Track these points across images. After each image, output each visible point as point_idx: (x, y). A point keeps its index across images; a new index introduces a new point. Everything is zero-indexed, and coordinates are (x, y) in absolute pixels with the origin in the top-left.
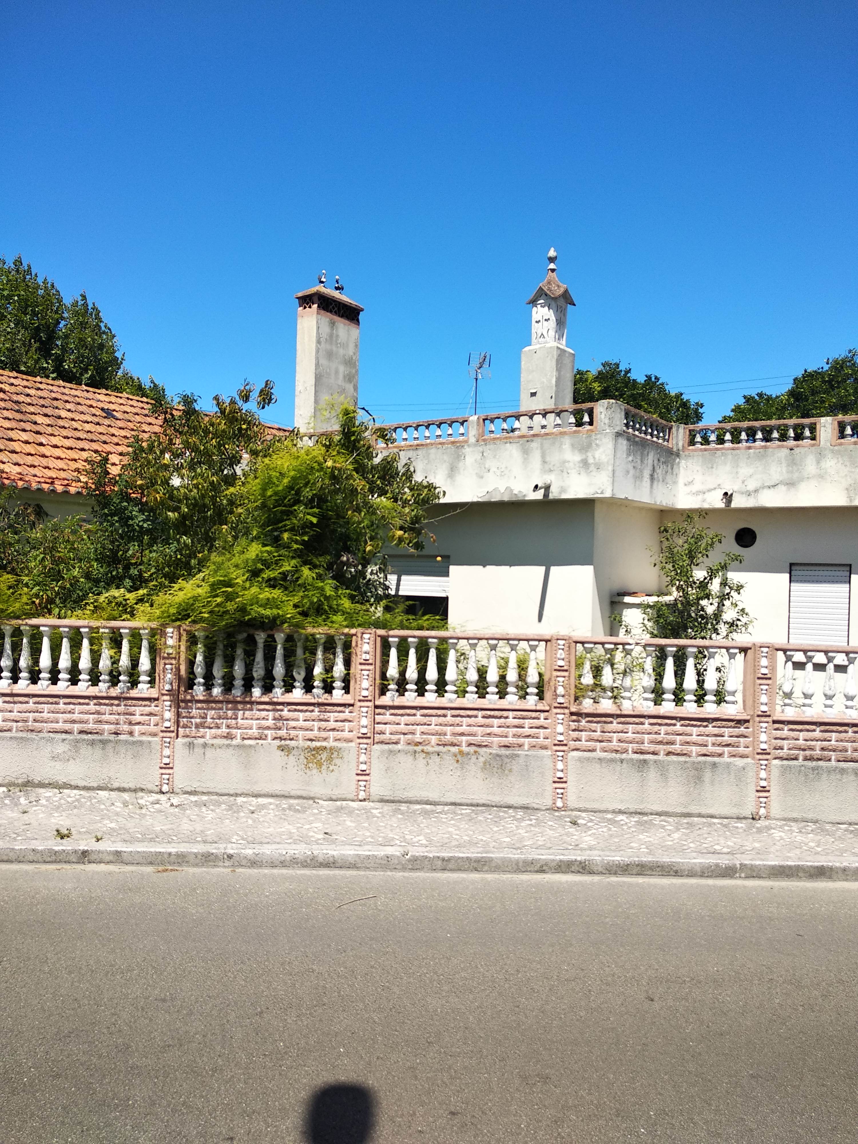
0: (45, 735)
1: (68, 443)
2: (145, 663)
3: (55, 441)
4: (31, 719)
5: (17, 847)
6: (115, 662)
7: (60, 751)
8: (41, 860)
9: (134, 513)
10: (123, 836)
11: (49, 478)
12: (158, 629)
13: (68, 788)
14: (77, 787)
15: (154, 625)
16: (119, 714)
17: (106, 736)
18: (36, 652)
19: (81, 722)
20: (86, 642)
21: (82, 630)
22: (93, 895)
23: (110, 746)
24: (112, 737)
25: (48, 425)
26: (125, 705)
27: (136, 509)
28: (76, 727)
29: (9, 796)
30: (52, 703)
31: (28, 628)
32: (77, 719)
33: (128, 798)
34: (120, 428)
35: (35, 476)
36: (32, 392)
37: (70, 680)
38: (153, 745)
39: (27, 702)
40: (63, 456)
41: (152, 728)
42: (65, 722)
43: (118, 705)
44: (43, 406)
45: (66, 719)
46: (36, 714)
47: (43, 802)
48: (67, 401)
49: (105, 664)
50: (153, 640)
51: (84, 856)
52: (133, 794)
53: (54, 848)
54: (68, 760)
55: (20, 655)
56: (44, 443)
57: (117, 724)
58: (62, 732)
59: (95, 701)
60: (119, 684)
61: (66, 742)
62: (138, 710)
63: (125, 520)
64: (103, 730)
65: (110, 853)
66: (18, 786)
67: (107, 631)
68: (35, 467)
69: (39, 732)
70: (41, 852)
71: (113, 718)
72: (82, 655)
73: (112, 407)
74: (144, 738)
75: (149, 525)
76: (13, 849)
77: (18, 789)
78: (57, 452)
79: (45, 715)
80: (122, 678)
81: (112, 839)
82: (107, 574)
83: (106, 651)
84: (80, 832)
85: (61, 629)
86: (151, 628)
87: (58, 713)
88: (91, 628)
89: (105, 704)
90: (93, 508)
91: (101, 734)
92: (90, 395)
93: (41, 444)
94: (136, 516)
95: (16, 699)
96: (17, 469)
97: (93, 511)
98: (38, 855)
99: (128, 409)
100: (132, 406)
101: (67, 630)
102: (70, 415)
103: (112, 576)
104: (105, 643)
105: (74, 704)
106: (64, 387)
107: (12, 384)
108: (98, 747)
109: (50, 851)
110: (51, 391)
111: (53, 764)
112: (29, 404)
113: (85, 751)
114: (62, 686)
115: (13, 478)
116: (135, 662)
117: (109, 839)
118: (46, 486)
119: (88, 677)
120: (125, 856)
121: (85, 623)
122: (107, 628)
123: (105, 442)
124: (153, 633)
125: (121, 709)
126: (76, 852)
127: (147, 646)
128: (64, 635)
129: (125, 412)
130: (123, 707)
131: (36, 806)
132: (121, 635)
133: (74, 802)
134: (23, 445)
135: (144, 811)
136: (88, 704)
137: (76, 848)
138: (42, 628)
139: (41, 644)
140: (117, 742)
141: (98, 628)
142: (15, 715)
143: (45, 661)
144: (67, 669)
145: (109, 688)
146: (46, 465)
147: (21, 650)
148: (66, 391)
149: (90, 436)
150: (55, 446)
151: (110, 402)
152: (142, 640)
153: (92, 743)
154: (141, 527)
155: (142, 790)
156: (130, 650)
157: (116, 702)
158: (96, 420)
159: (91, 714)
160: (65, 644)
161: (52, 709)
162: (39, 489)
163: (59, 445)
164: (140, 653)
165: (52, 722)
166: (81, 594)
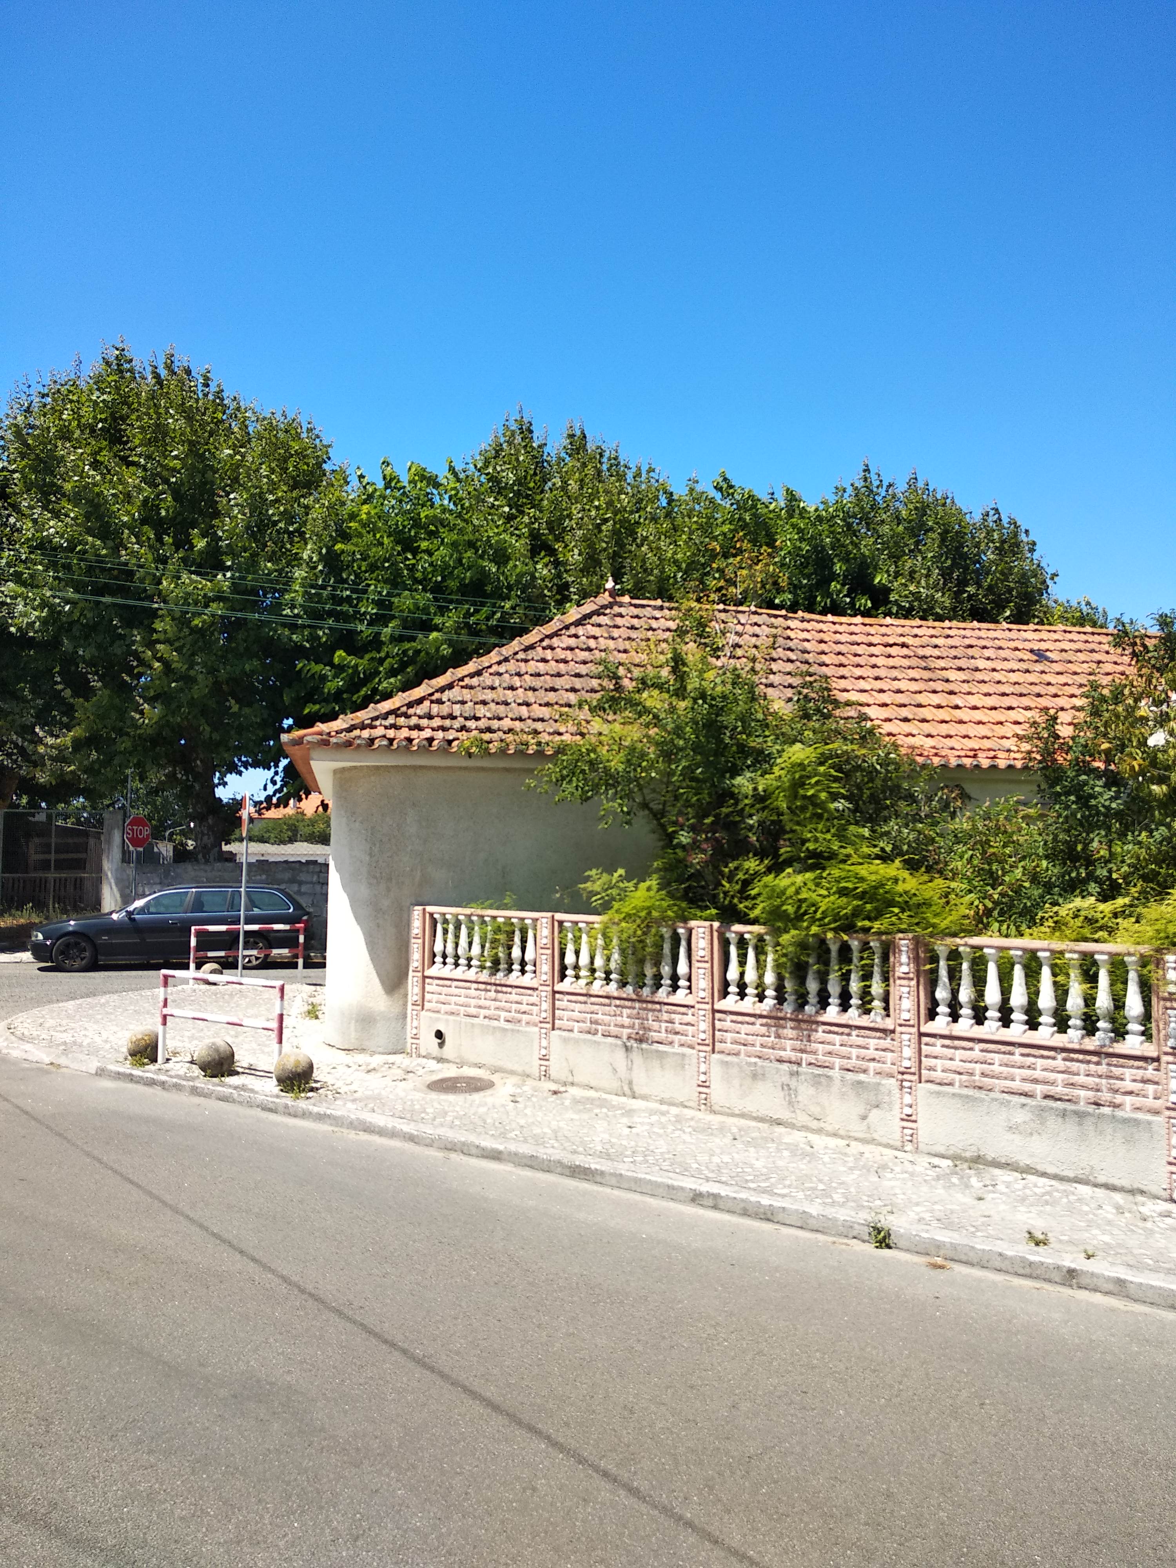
0: (996, 1095)
1: (990, 701)
2: (1134, 1004)
3: (973, 700)
4: (978, 1072)
5: (978, 1246)
6: (1089, 1000)
7: (1019, 1121)
8: (1011, 1270)
9: (1097, 789)
10: (1124, 1258)
11: (971, 750)
12: (1151, 956)
13: (1033, 1174)
14: (1044, 1174)
15: (1145, 949)
16: (1100, 1076)
17: (1082, 1106)
18: (979, 982)
19: (1046, 1082)
20: (1046, 972)
21: (1040, 954)
22: (1094, 1338)
23: (1089, 1121)
24: (1091, 1109)
25: (964, 681)
26: (1108, 1064)
27: (1101, 783)
28: (1039, 1089)
29: (956, 1174)
30: (1004, 1053)
31: (968, 950)
32: (1040, 1078)
33: (1121, 1202)
34: (1058, 673)
35: (952, 749)
36: (940, 641)
37: (1027, 1023)
38: (1155, 1128)
39: (971, 1049)
40: (985, 720)
41: (1150, 1102)
42: (1024, 1080)
43: (1098, 1063)
44: (955, 657)
45: (1024, 1076)
46: (984, 1066)
47: (1001, 1187)
48: (984, 647)
49: (1075, 1003)
50: (1145, 971)
51: (1071, 1276)
52: (1130, 1198)
53: (1028, 1257)
54: (1031, 1134)
55: (959, 985)
56: (961, 705)
57: (1098, 1090)
58: (1021, 1094)
59: (1064, 1055)
60: (1097, 1034)
61: (1027, 1108)
62: (1128, 1073)
63: (1084, 800)
64: (1078, 1097)
65: (1109, 1279)
66: (966, 1161)
67: (1076, 956)
68: (951, 737)
69: (990, 1090)
70: (1011, 1259)
71: (1090, 1081)
72: (1041, 989)
73: (1043, 646)
74: (1140, 1116)
75: (1118, 804)
76: (973, 1247)
77: (965, 1166)
78: (978, 715)
79: (996, 1068)
80: (1100, 1024)
81: (1110, 1259)
82: (1063, 876)
83: (1076, 985)
84: (1061, 1241)
85: (1012, 952)
86: (1142, 956)
87: (1013, 1066)
88: (1052, 952)
89: (1078, 1061)
90: (1039, 786)
91: (1075, 1103)
92: (1014, 635)
93: (957, 707)
94: (1101, 794)
95: (957, 1043)
96: (930, 742)
97: (1040, 791)
98: (1007, 1262)
99: (1066, 645)
100: (1071, 641)
101: (1020, 953)
102: (989, 664)
103: (1071, 879)
104: (1074, 974)
105: (1034, 1056)
106: (979, 629)
107: (916, 636)
108: (1072, 1121)
109: (1023, 1260)
110: (964, 637)
111: (1009, 1136)
112: (938, 658)
113: (1053, 1123)
114: (1017, 1031)
115: (926, 753)
116: (1119, 1003)
117: (1104, 1259)
118: (967, 762)
119: (1053, 1020)
120: (1132, 1289)
121: (1043, 944)
122: (1075, 952)
123: (1039, 695)
124: (1144, 962)
125: (1103, 1069)
126: (1058, 1268)
127: (1136, 979)
128: (1016, 960)
129: (1062, 651)
130: (1104, 1066)
131: (994, 1192)
132: (1095, 963)
133: (1044, 1194)
134: (934, 710)
135: (1149, 1225)
136: (1054, 1058)
137: (1060, 1263)
138: (986, 951)
139: (986, 971)
140: (1101, 1116)
141: (1062, 953)
142: (956, 1065)
143: (992, 995)
144: (1022, 1007)
145: (1083, 1037)
146: (965, 733)
147: (960, 979)
148: (983, 634)
149: (1018, 689)
150: (975, 708)
151: (1041, 640)
152: (1127, 972)
153: (1064, 1114)
154: (1108, 808)
155: (1142, 1192)
156: (1112, 985)
157: (1095, 1059)
158: (1023, 666)
159: (1059, 1072)
160: (1018, 973)
161: (1005, 1061)
162: (959, 766)
163: (979, 705)
164: (1126, 990)
165: (1006, 1078)
166: (1029, 904)
